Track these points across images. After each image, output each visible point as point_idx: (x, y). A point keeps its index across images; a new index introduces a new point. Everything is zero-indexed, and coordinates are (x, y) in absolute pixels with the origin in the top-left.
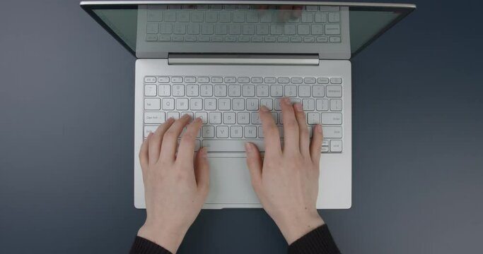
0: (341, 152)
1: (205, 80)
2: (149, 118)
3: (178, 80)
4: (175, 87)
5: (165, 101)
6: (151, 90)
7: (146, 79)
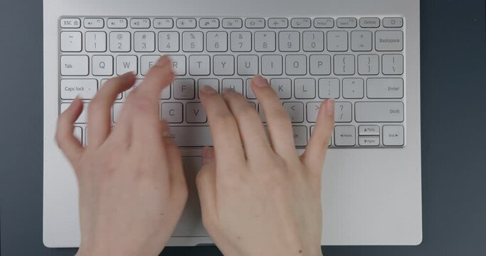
0: (401, 146)
1: (165, 24)
2: (70, 89)
3: (118, 23)
4: (113, 36)
5: (96, 60)
6: (72, 41)
7: (63, 21)
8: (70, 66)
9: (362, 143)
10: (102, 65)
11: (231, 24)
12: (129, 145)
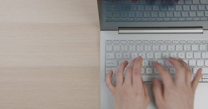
8: (109, 56)
9: (203, 81)
10: (119, 55)
11: (160, 42)
12: (132, 84)
